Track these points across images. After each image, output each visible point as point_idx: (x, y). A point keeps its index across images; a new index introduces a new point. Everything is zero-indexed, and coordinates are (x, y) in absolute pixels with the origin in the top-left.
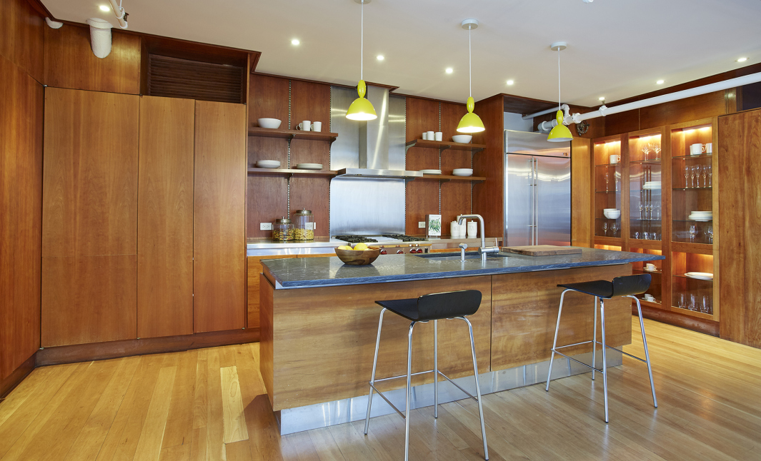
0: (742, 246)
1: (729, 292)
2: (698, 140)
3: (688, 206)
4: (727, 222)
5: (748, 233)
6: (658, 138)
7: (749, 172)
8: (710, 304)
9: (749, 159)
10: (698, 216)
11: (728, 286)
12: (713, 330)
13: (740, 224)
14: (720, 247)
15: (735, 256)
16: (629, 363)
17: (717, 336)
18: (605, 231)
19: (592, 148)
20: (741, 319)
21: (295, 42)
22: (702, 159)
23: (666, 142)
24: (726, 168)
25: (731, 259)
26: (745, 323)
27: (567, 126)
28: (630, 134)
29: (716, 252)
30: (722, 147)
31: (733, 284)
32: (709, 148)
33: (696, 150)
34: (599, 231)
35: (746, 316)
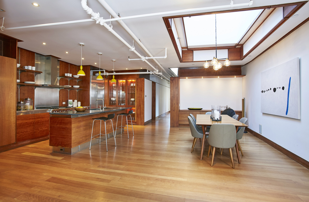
0: (140, 105)
1: (138, 115)
2: (132, 82)
3: (130, 98)
4: (138, 101)
5: (141, 103)
6: (124, 81)
7: (141, 90)
8: (134, 119)
9: (141, 88)
10: (132, 99)
11: (138, 114)
12: (135, 124)
13: (140, 101)
14: (137, 106)
15: (139, 108)
16: (125, 131)
17: (136, 125)
18: (111, 103)
19: (108, 81)
20: (140, 120)
21: (44, 44)
22: (134, 87)
23: (127, 82)
24: (138, 89)
25: (138, 108)
26: (141, 121)
27: (101, 76)
28: (118, 79)
29: (136, 107)
30: (137, 85)
31: (139, 113)
32: (135, 85)
33: (132, 85)
34: (110, 104)
35: (141, 120)
